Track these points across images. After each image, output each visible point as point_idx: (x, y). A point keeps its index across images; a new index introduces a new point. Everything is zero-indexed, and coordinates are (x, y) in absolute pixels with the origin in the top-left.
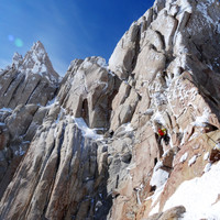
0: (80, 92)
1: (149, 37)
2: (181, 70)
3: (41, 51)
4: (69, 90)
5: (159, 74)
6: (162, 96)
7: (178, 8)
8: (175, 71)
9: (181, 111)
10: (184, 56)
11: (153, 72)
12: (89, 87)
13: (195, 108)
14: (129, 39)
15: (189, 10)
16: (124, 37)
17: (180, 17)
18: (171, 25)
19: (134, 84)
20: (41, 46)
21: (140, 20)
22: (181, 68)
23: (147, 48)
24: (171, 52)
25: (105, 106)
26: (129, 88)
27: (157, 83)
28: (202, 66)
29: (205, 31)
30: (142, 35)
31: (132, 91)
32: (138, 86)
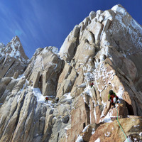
0: (39, 70)
1: (85, 35)
2: (105, 57)
3: (17, 43)
4: (32, 68)
5: (90, 59)
6: (91, 75)
7: (104, 17)
8: (101, 58)
9: (103, 87)
10: (107, 48)
11: (86, 58)
12: (45, 67)
13: (113, 86)
14: (73, 36)
15: (111, 19)
16: (70, 34)
17: (105, 23)
18: (99, 27)
19: (74, 65)
20: (18, 39)
21: (81, 25)
22: (105, 56)
23: (84, 42)
24: (99, 44)
25: (54, 80)
26: (71, 68)
27: (89, 65)
28: (119, 55)
29: (121, 32)
30: (81, 33)
31: (73, 70)
32: (77, 67)
